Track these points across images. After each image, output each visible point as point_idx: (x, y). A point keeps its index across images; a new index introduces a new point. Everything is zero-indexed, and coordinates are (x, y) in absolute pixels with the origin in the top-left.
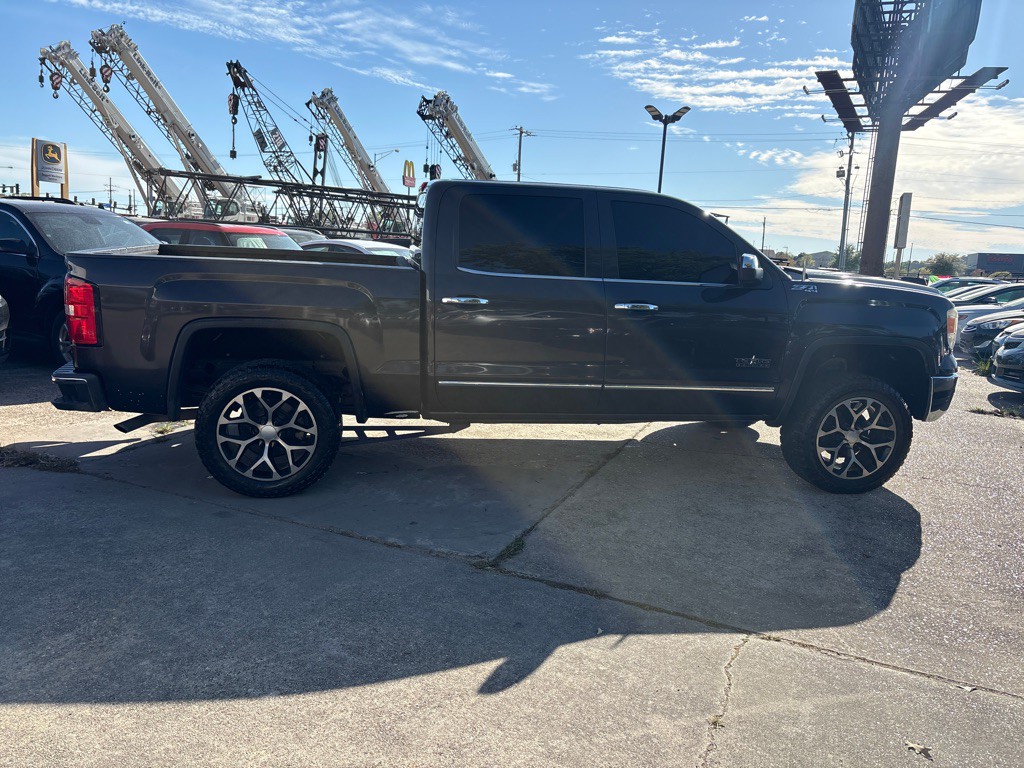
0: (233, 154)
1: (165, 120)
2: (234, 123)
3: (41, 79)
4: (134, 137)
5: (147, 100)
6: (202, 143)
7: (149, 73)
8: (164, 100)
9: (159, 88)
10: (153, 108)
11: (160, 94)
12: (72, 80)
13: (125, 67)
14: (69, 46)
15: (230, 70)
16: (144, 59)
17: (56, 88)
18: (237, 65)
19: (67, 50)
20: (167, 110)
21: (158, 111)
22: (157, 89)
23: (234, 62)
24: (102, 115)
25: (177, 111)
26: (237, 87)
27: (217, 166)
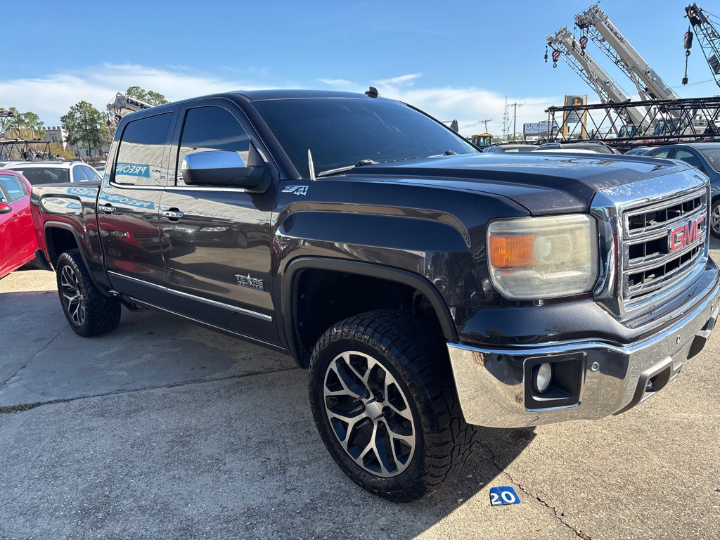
0: (685, 81)
1: (628, 66)
2: (687, 56)
3: (546, 57)
4: (608, 83)
5: (615, 54)
6: (656, 76)
7: (616, 34)
8: (627, 50)
9: (624, 43)
10: (619, 59)
11: (624, 47)
12: (567, 52)
13: (599, 34)
14: (565, 29)
15: (687, 13)
16: (612, 25)
17: (555, 61)
18: (694, 8)
19: (564, 33)
20: (629, 58)
21: (622, 60)
22: (622, 44)
23: (692, 6)
24: (587, 72)
25: (637, 56)
26: (693, 25)
27: (669, 92)
